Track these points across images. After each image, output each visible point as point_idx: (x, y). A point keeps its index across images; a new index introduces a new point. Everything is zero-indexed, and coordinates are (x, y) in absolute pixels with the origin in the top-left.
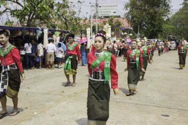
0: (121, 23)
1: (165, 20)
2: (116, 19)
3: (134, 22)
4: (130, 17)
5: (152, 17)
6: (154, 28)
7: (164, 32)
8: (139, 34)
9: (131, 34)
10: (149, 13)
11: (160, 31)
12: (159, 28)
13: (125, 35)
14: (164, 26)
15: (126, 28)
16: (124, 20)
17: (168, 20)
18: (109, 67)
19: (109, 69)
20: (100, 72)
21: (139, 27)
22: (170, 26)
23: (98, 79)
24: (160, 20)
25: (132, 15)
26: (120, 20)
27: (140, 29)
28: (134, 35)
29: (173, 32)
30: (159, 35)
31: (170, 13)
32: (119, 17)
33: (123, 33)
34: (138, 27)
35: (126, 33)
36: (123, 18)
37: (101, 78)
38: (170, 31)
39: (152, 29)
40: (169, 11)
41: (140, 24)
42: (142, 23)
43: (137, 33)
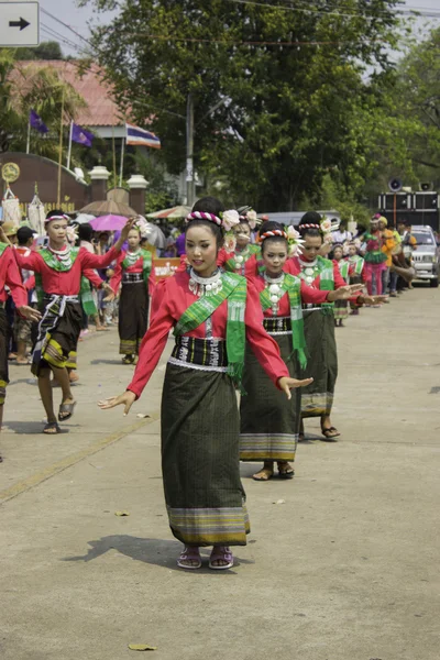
0: (67, 95)
1: (365, 79)
2: (34, 67)
3: (156, 89)
4: (131, 58)
5: (281, 56)
6: (294, 133)
7: (360, 161)
8: (191, 175)
9: (137, 180)
10: (257, 34)
11: (332, 154)
12: (328, 135)
13: (98, 182)
14: (362, 125)
15: (102, 134)
16: (89, 76)
17: (386, 79)
18: (242, 320)
19: (243, 327)
20: (215, 340)
21: (190, 131)
22: (400, 123)
23: (207, 364)
24: (331, 80)
25: (143, 41)
26: (62, 76)
27: (198, 144)
28: (156, 182)
29: (417, 160)
30: (328, 185)
31: (396, 31)
32: (49, 52)
33: (79, 173)
34: (182, 125)
35: (100, 172)
36: (83, 67)
37: (215, 361)
38: (402, 153)
39: (283, 142)
40: (389, 20)
41: (200, 111)
42: (212, 99)
43: (177, 168)
